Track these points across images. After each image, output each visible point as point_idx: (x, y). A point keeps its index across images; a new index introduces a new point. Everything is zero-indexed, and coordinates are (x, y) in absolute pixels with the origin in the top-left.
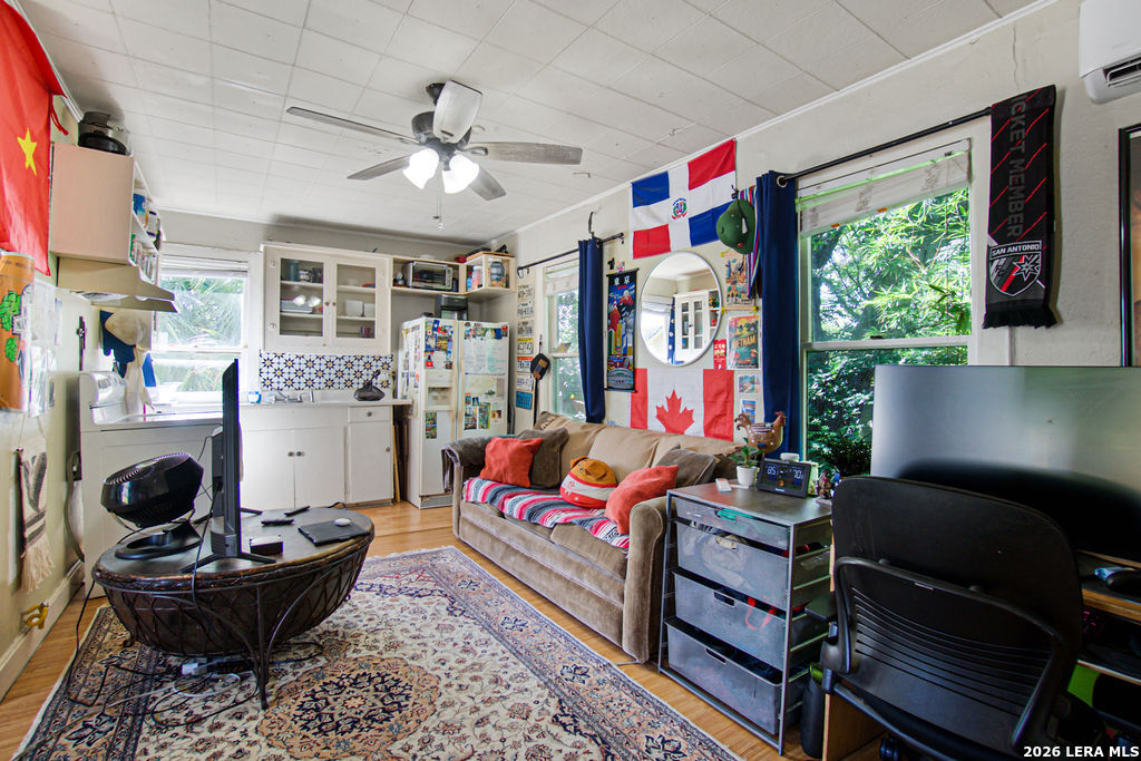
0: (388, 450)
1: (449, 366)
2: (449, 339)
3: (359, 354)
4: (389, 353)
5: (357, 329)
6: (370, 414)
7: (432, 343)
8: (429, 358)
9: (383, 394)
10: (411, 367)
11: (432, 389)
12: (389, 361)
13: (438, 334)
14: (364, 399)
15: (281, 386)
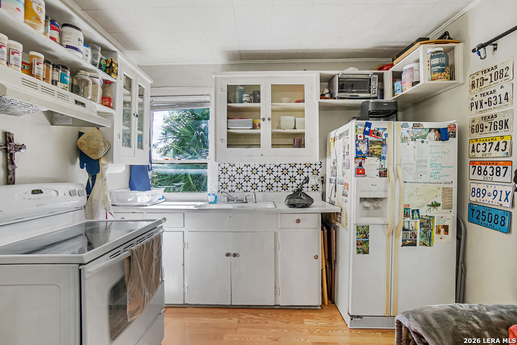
0: (316, 257)
1: (383, 174)
2: (383, 143)
3: (293, 162)
4: (317, 161)
5: (291, 141)
6: (298, 221)
7: (363, 148)
8: (360, 164)
9: (312, 200)
10: (339, 173)
11: (363, 200)
12: (318, 167)
13: (371, 138)
14: (293, 206)
15: (234, 188)
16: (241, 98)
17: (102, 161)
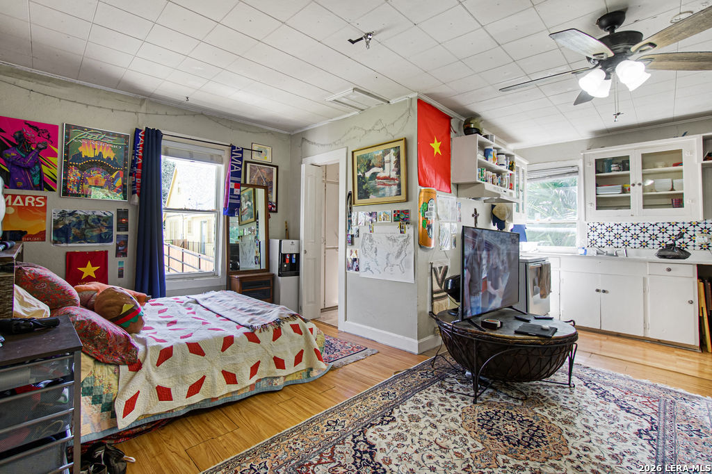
0: (691, 302)
3: (673, 221)
4: (702, 219)
5: (669, 202)
6: (669, 270)
9: (687, 254)
12: (708, 226)
14: (664, 257)
15: (604, 244)
16: (610, 168)
17: (507, 221)
